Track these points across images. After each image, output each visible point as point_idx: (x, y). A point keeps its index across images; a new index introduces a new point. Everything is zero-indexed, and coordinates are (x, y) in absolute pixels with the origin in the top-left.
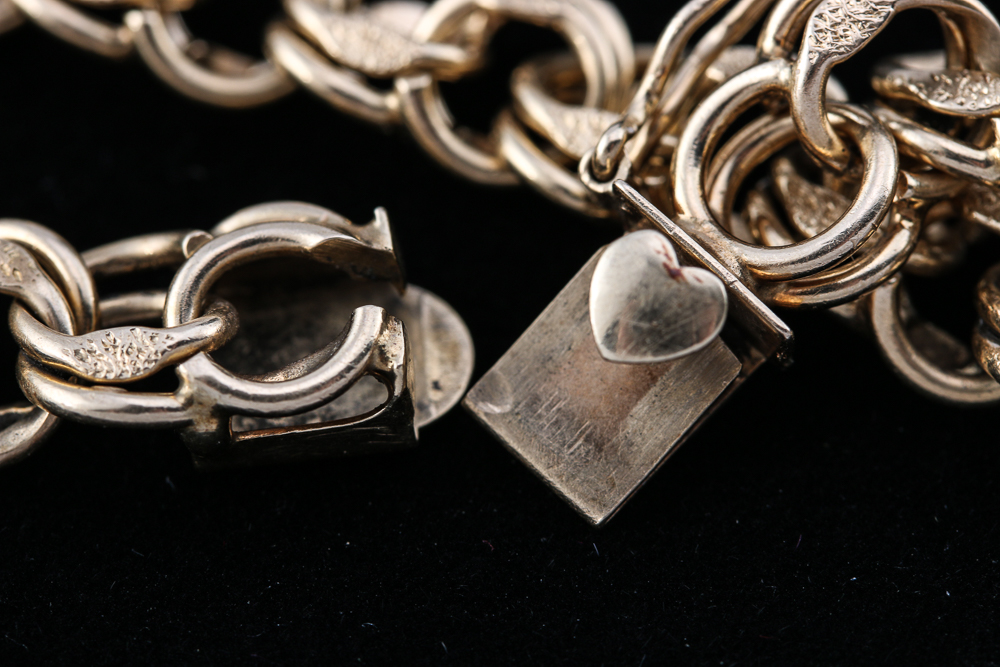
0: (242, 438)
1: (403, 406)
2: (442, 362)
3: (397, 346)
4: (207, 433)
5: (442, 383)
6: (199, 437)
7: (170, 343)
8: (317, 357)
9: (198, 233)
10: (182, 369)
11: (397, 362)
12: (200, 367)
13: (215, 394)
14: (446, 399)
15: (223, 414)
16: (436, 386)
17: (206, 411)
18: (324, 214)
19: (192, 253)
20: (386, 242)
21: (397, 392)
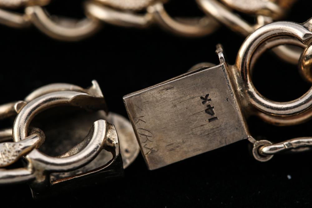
0: (54, 183)
1: (119, 160)
2: (127, 141)
3: (114, 135)
4: (42, 182)
5: (129, 149)
6: (39, 185)
7: (21, 147)
8: (81, 144)
9: (20, 102)
10: (28, 157)
11: (116, 141)
12: (36, 155)
13: (43, 165)
14: (132, 156)
15: (48, 173)
16: (127, 151)
17: (41, 173)
18: (71, 87)
19: (19, 110)
20: (100, 94)
21: (117, 154)
